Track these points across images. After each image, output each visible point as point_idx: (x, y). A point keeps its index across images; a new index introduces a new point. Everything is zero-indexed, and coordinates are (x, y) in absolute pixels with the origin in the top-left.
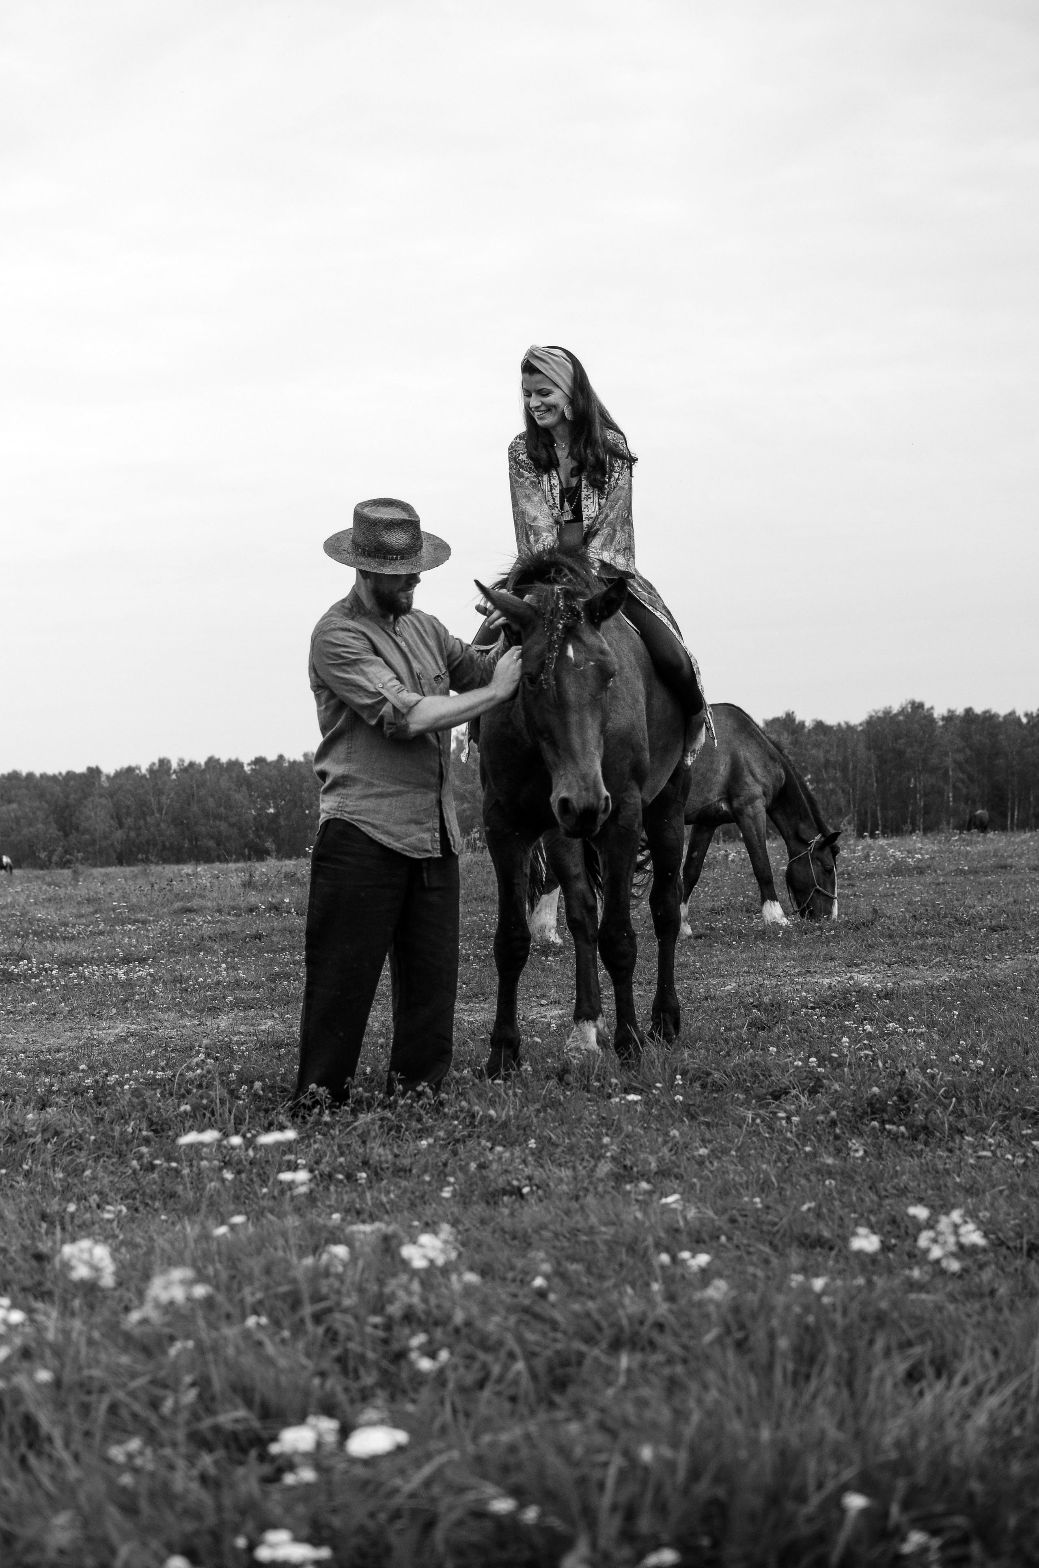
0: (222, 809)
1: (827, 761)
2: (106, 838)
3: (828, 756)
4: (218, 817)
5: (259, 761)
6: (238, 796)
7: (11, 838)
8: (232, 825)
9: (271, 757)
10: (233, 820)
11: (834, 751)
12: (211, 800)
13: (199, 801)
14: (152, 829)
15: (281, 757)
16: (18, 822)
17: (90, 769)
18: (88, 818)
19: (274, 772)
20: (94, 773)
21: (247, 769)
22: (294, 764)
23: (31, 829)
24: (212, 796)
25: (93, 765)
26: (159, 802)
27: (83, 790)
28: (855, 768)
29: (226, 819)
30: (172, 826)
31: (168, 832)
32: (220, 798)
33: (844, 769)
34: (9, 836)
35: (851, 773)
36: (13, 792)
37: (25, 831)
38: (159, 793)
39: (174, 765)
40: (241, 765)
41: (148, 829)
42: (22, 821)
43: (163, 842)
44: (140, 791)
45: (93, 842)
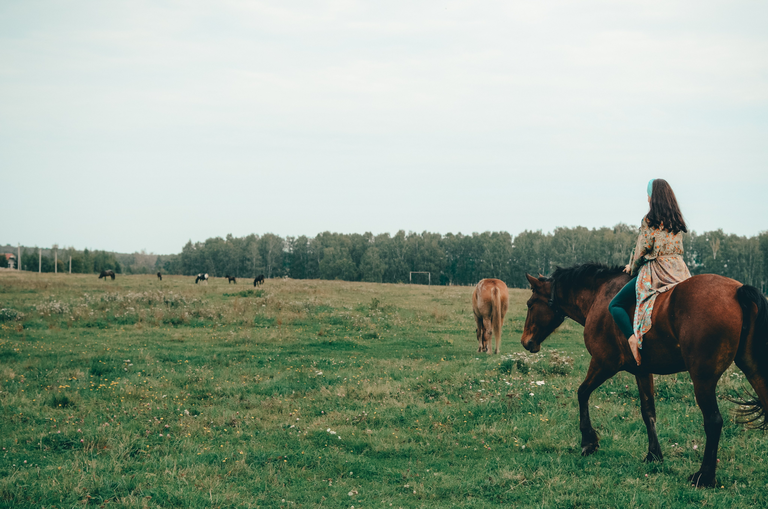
0: (432, 257)
1: (740, 255)
2: (378, 268)
3: (741, 252)
4: (431, 261)
5: (449, 235)
6: (440, 251)
7: (330, 264)
8: (436, 265)
9: (455, 233)
10: (437, 262)
11: (744, 250)
12: (427, 252)
13: (421, 252)
14: (397, 264)
15: (460, 233)
16: (334, 256)
17: (367, 233)
18: (369, 257)
19: (456, 240)
20: (369, 235)
21: (443, 238)
22: (467, 237)
23: (341, 261)
24: (427, 250)
25: (369, 231)
26: (401, 251)
27: (363, 243)
28: (753, 258)
29: (433, 262)
30: (406, 264)
31: (405, 267)
32: (431, 252)
33: (747, 259)
34: (329, 263)
35: (751, 261)
36: (328, 242)
37: (338, 261)
38: (401, 247)
39: (407, 234)
40: (440, 236)
41: (395, 264)
42: (336, 257)
43: (402, 271)
44: (392, 246)
45: (371, 269)
